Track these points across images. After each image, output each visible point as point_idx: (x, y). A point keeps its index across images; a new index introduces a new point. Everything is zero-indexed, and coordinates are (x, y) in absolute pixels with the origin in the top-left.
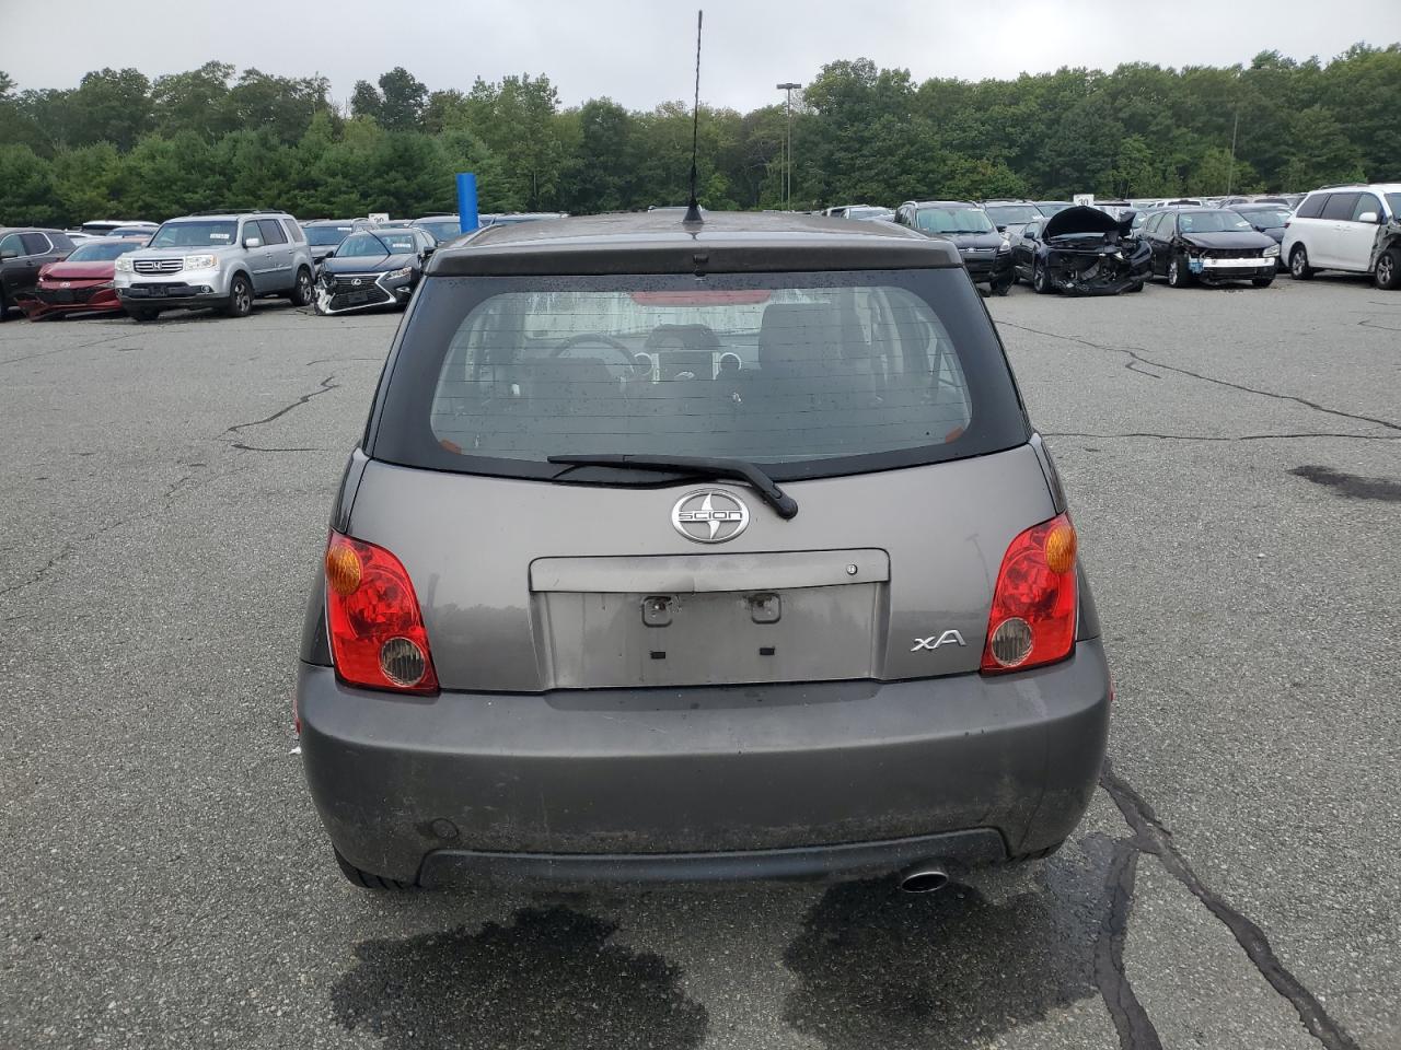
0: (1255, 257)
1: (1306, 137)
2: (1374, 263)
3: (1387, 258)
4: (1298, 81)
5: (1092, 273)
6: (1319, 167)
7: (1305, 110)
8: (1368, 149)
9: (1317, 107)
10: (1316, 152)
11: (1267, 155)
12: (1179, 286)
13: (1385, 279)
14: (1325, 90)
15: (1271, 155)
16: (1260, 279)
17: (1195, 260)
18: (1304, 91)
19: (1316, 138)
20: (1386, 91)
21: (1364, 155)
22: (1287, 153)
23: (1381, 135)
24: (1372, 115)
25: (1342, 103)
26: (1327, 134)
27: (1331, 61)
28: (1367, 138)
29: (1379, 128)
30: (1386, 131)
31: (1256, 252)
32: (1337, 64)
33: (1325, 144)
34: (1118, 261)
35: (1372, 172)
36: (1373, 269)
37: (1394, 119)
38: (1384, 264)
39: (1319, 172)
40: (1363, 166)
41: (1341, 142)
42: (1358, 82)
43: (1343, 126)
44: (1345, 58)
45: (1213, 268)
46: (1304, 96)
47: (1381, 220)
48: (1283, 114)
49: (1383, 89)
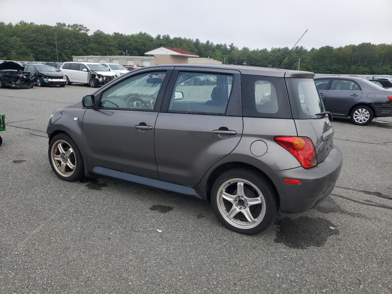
0: (61, 79)
1: (14, 45)
2: (89, 81)
3: (92, 80)
4: (7, 29)
5: (18, 82)
6: (20, 54)
7: (12, 38)
8: (32, 50)
9: (15, 37)
10: (18, 50)
11: (4, 49)
12: (41, 86)
13: (93, 85)
14: (16, 32)
15: (5, 49)
16: (62, 85)
17: (46, 79)
18: (10, 32)
19: (17, 46)
20: (34, 35)
21: (32, 52)
22: (10, 49)
23: (35, 47)
24: (31, 41)
25: (22, 37)
26: (20, 45)
27: (15, 24)
28: (31, 47)
29: (35, 45)
30: (36, 46)
31: (61, 77)
32: (17, 26)
33: (20, 47)
34: (25, 79)
35: (35, 57)
36: (89, 83)
37: (38, 43)
38: (92, 81)
39: (20, 56)
40: (32, 55)
41: (24, 48)
42: (25, 31)
43: (24, 43)
44: (19, 24)
45: (51, 82)
46: (11, 34)
47: (88, 71)
48: (6, 38)
49: (33, 35)
